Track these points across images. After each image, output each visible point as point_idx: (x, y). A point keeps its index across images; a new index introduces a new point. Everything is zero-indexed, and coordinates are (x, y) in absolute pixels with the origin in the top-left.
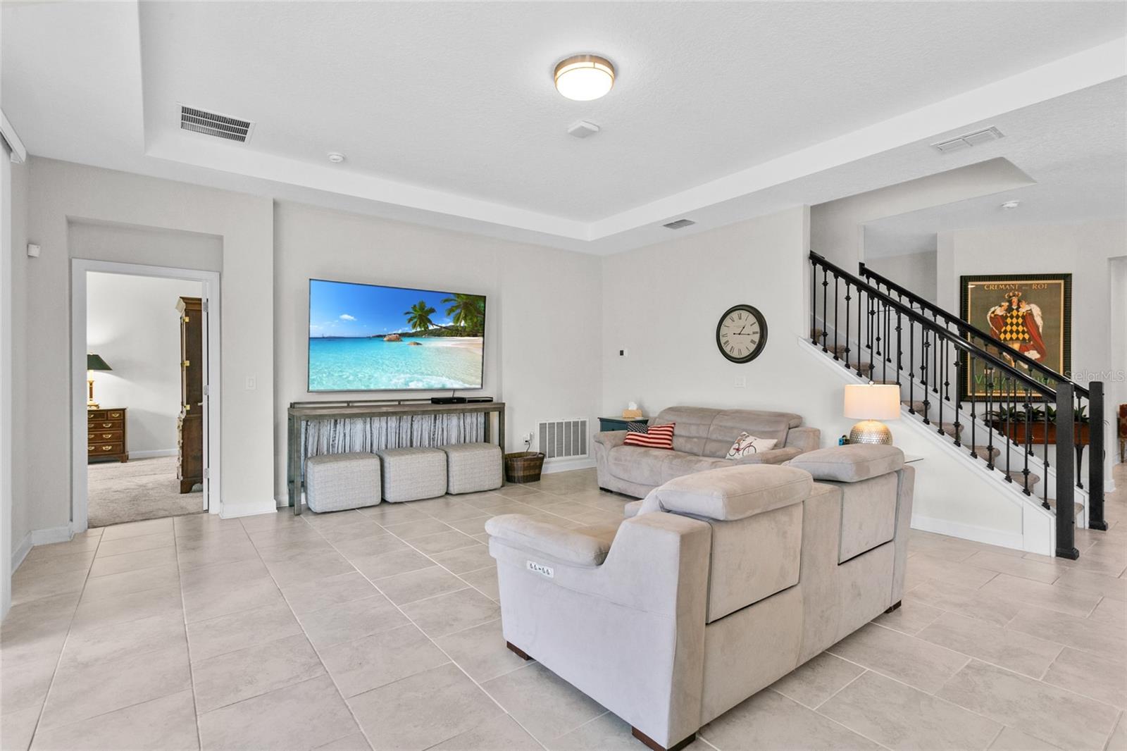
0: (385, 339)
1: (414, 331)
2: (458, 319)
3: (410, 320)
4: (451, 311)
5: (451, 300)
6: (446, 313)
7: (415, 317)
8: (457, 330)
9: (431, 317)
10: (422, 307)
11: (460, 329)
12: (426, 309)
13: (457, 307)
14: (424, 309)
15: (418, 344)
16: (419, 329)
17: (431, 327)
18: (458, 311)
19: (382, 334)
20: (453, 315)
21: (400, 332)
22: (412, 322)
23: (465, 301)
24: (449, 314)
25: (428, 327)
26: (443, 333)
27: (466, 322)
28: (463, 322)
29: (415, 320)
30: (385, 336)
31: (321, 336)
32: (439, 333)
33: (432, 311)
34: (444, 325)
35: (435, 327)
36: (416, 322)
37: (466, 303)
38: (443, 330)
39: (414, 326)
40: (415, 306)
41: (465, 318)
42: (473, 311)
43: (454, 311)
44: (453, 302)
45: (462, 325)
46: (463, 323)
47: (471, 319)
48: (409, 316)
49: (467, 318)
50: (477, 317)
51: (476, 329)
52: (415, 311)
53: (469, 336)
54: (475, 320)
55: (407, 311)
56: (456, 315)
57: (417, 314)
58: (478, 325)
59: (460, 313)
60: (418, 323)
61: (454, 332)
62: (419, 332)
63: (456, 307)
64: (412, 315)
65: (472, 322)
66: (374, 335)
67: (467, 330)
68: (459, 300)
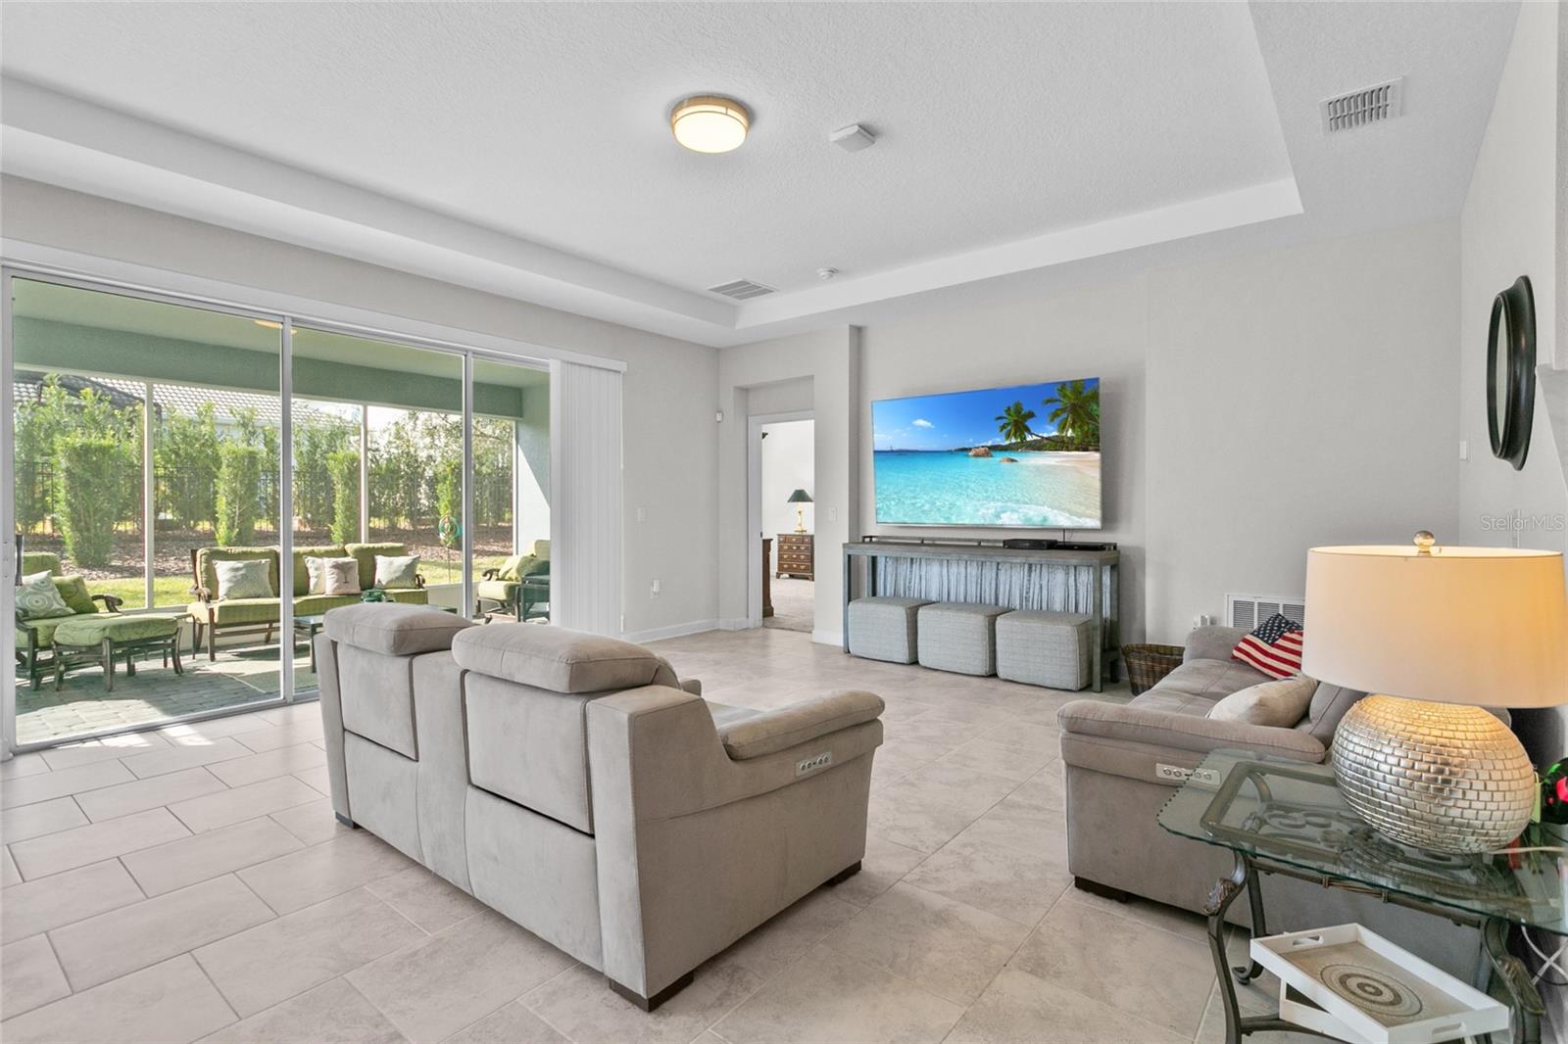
0: (971, 454)
1: (1007, 442)
2: (1064, 428)
3: (1003, 427)
4: (1055, 415)
5: (1057, 400)
6: (1048, 419)
7: (1008, 424)
8: (1063, 442)
9: (1029, 423)
10: (1018, 411)
11: (1065, 439)
12: (1023, 412)
13: (1063, 410)
14: (1020, 413)
15: (1013, 461)
16: (1013, 441)
17: (1029, 438)
18: (1065, 415)
19: (967, 447)
20: (1057, 421)
21: (989, 444)
22: (1005, 431)
23: (1072, 401)
24: (1052, 420)
25: (1025, 438)
26: (1045, 445)
27: (1074, 431)
28: (1070, 431)
29: (1009, 428)
30: (970, 449)
31: (889, 449)
32: (1039, 446)
33: (1031, 415)
34: (1045, 435)
35: (1035, 438)
36: (1010, 430)
37: (1073, 405)
38: (1045, 441)
39: (1008, 436)
40: (1009, 409)
41: (1073, 426)
42: (1083, 416)
43: (1058, 416)
44: (1058, 403)
45: (1069, 435)
46: (1070, 433)
47: (1080, 427)
48: (1001, 422)
49: (1076, 426)
50: (1088, 424)
51: (1086, 440)
52: (1009, 415)
53: (1077, 449)
54: (1086, 428)
55: (998, 416)
56: (1062, 421)
57: (1011, 419)
58: (1090, 435)
59: (1067, 419)
60: (1013, 431)
61: (1058, 444)
62: (1015, 444)
63: (1061, 410)
64: (1006, 421)
65: (1082, 431)
66: (956, 448)
67: (1075, 442)
68: (1066, 401)
